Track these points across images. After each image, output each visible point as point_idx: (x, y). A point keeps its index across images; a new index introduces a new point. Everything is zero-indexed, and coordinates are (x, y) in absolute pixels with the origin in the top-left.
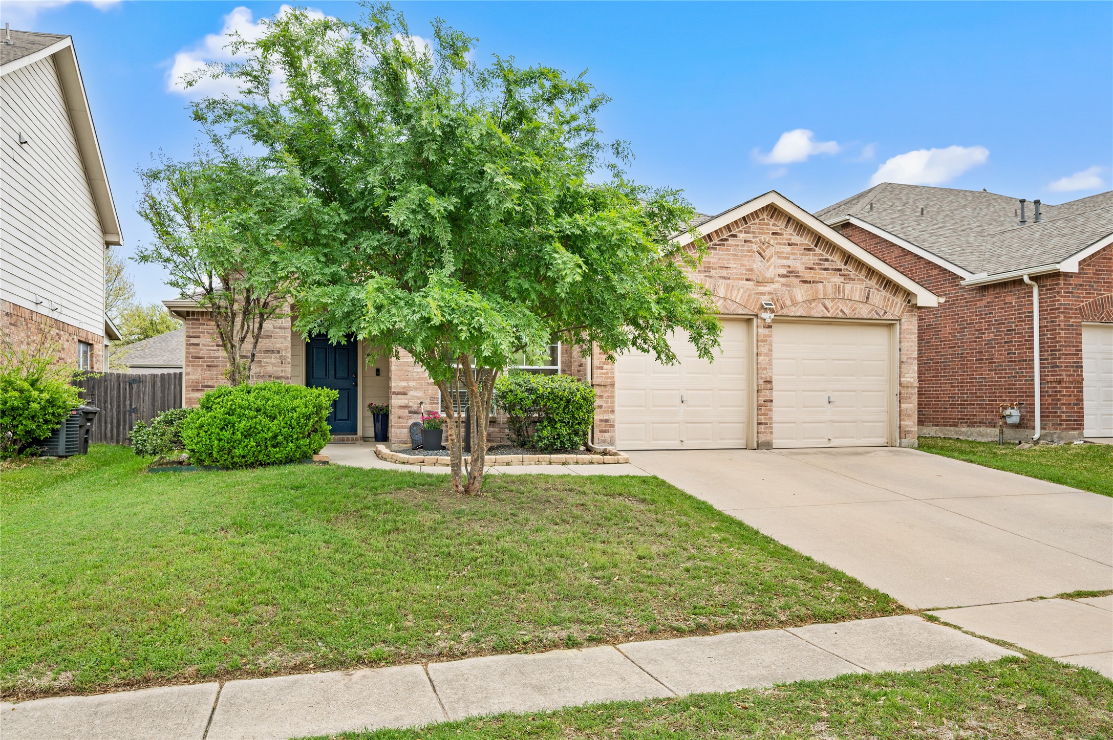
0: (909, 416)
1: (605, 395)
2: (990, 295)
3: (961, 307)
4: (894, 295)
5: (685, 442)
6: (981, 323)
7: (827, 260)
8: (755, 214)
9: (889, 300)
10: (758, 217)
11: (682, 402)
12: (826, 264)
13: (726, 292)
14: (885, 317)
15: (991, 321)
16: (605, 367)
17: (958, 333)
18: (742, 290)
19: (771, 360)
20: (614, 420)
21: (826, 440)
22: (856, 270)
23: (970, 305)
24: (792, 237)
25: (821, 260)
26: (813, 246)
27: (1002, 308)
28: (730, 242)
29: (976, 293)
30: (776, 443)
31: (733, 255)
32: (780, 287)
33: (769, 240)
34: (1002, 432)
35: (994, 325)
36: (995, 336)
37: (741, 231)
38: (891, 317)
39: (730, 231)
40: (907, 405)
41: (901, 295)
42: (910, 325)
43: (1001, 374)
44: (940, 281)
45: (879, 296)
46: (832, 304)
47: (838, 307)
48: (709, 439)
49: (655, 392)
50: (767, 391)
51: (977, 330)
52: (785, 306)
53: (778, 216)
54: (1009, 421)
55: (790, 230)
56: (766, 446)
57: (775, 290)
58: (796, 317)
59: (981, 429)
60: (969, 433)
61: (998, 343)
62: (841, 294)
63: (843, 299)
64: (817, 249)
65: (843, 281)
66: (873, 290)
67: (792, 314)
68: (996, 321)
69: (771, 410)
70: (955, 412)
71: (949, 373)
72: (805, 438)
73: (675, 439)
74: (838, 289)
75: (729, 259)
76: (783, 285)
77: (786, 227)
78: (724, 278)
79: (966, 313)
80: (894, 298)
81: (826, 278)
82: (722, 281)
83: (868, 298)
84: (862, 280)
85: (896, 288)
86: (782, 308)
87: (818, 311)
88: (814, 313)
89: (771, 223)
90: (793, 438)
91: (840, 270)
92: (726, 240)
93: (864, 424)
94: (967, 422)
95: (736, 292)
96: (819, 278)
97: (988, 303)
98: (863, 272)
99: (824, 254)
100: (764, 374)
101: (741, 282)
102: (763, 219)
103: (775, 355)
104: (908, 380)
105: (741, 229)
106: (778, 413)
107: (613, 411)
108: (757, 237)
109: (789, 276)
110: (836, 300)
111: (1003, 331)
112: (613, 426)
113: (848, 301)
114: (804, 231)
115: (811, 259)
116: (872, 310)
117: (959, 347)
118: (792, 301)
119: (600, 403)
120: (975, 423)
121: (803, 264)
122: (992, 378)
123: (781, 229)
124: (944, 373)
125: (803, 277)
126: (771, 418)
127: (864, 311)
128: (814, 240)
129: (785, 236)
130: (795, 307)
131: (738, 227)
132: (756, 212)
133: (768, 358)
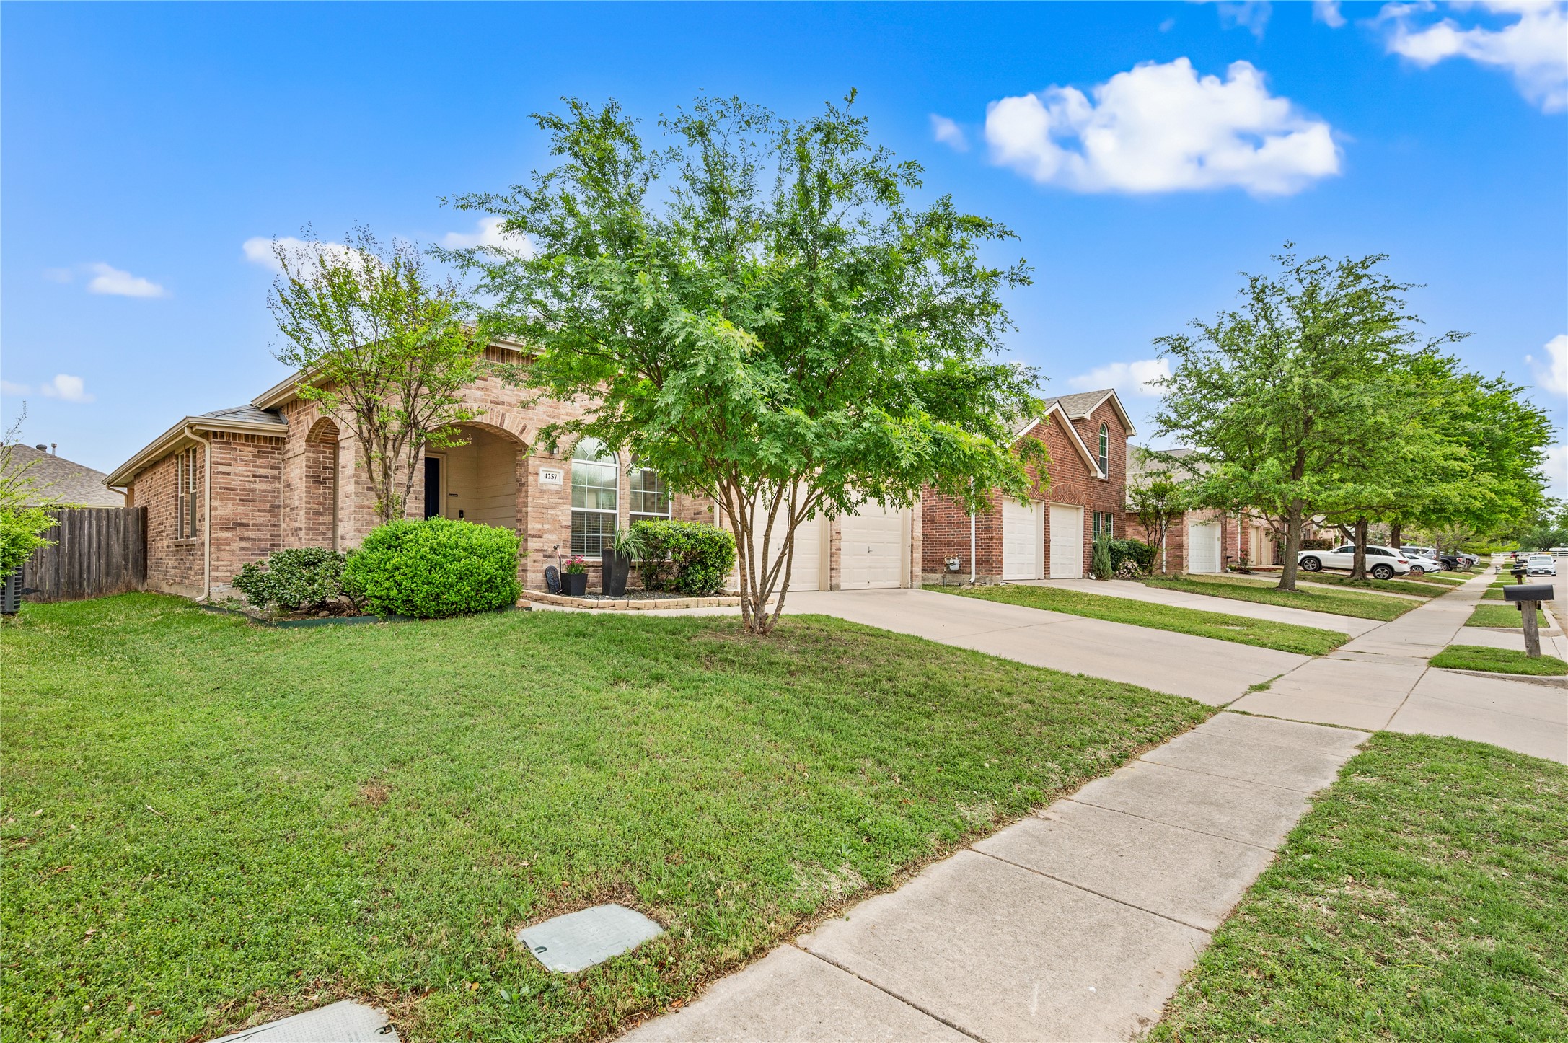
0: (917, 563)
21: (867, 583)
30: (843, 586)
34: (945, 577)
40: (917, 555)
54: (952, 568)
56: (837, 588)
69: (838, 558)
72: (856, 581)
93: (889, 570)
104: (917, 535)
106: (845, 560)
126: (838, 565)
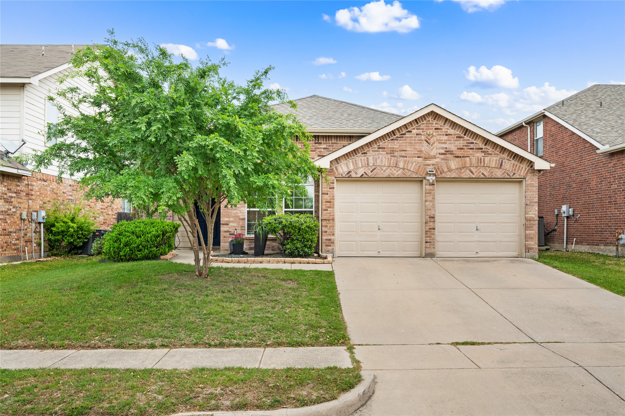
0: (531, 238)
1: (329, 225)
2: (614, 159)
3: (601, 167)
4: (521, 163)
5: (381, 252)
6: (610, 177)
7: (472, 143)
8: (423, 117)
9: (516, 166)
10: (425, 119)
11: (379, 229)
12: (472, 146)
13: (404, 165)
14: (514, 177)
15: (616, 176)
16: (329, 209)
17: (599, 184)
18: (414, 163)
19: (434, 204)
20: (334, 240)
21: (475, 253)
22: (493, 148)
23: (605, 166)
24: (448, 130)
25: (468, 143)
26: (462, 135)
27: (621, 168)
28: (407, 135)
29: (608, 158)
31: (409, 143)
32: (440, 160)
33: (433, 133)
34: (617, 249)
35: (617, 179)
36: (618, 186)
37: (414, 129)
38: (518, 177)
39: (407, 129)
40: (530, 232)
41: (525, 163)
42: (533, 181)
43: (621, 211)
44: (590, 151)
45: (509, 164)
46: (476, 170)
47: (480, 171)
48: (396, 251)
49: (362, 223)
50: (431, 223)
51: (609, 183)
52: (444, 172)
53: (438, 118)
54: (621, 242)
55: (447, 126)
56: (431, 255)
57: (437, 162)
58: (451, 178)
59: (611, 247)
60: (605, 250)
61: (619, 191)
62: (482, 163)
63: (484, 166)
64: (465, 137)
65: (483, 155)
66: (505, 160)
67: (448, 176)
68: (618, 176)
69: (434, 234)
70: (597, 236)
71: (595, 210)
72: (460, 251)
73: (375, 251)
74: (480, 160)
75: (406, 146)
76: (442, 159)
77: (444, 124)
78: (403, 157)
79: (603, 171)
80: (521, 165)
81: (471, 154)
82: (401, 158)
83: (501, 165)
84: (498, 154)
85: (522, 159)
86: (441, 173)
87: (466, 174)
88: (463, 176)
89: (434, 123)
90: (452, 251)
91: (482, 149)
92: (405, 134)
93: (502, 243)
94: (603, 243)
95: (411, 164)
96: (467, 154)
97: (614, 164)
98: (498, 149)
99: (470, 139)
100: (430, 213)
101: (414, 159)
102: (429, 121)
103: (437, 201)
104: (531, 216)
105: (414, 127)
106: (439, 235)
107: (333, 235)
108: (425, 131)
109: (446, 154)
110: (479, 167)
111: (621, 183)
112: (333, 243)
113: (487, 168)
114: (456, 126)
115: (461, 143)
116: (505, 173)
117: (600, 193)
118: (448, 169)
119: (326, 230)
120: (608, 243)
121: (455, 146)
122: (616, 214)
123: (441, 126)
124: (593, 210)
125: (455, 154)
126: (434, 239)
127: (499, 174)
128: (463, 131)
129: (443, 130)
130: (450, 172)
131: (412, 126)
132: (423, 116)
133: (432, 203)
